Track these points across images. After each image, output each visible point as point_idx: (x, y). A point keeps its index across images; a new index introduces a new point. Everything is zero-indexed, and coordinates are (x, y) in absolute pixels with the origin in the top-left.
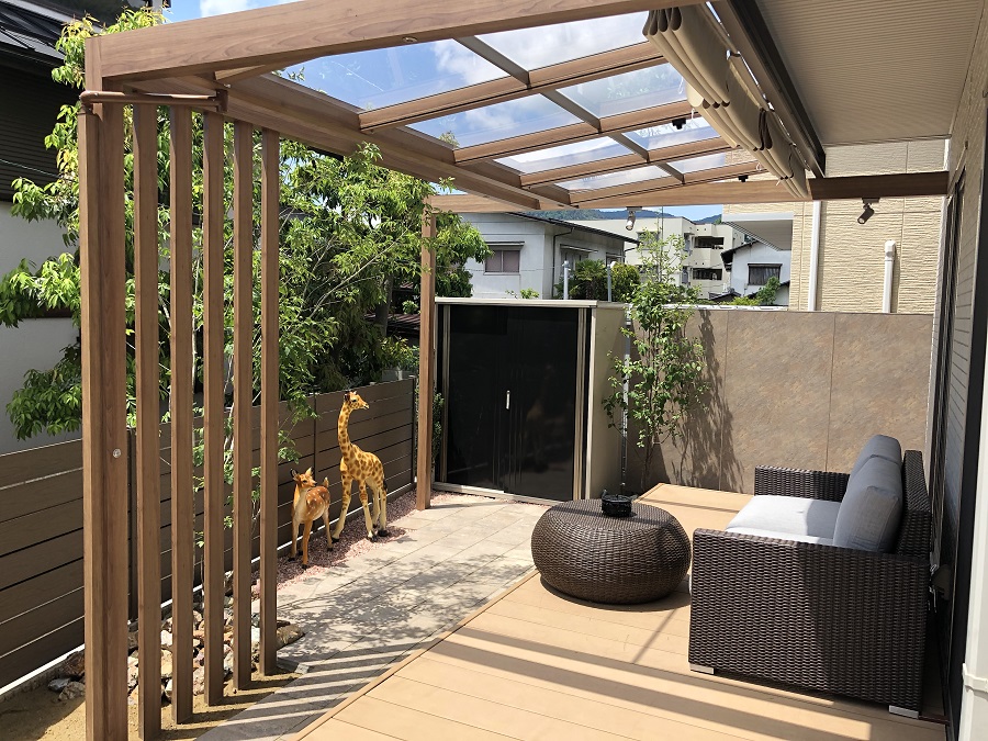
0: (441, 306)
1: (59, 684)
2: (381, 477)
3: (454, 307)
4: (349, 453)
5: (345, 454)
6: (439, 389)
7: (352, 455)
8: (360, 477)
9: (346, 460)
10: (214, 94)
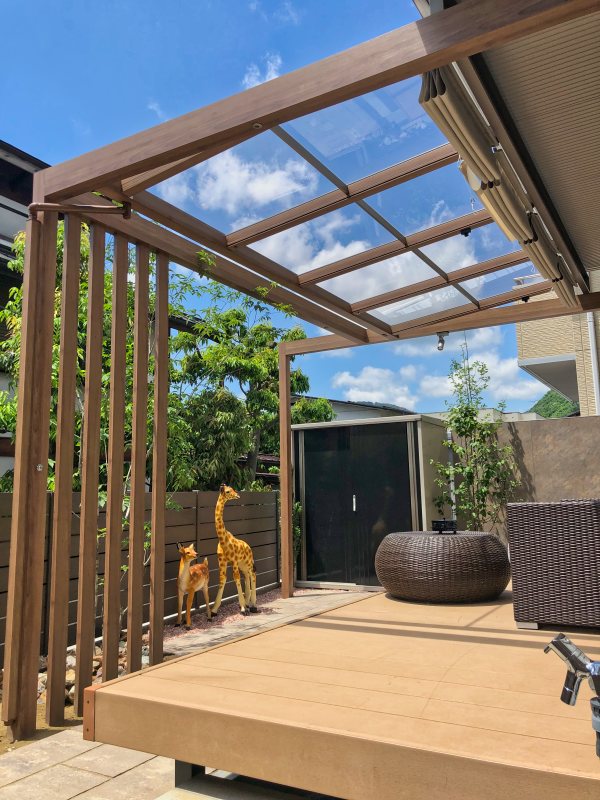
0: (296, 432)
2: (251, 561)
3: (307, 431)
4: (224, 537)
5: (221, 539)
6: (298, 499)
7: (227, 540)
8: (233, 559)
9: (222, 544)
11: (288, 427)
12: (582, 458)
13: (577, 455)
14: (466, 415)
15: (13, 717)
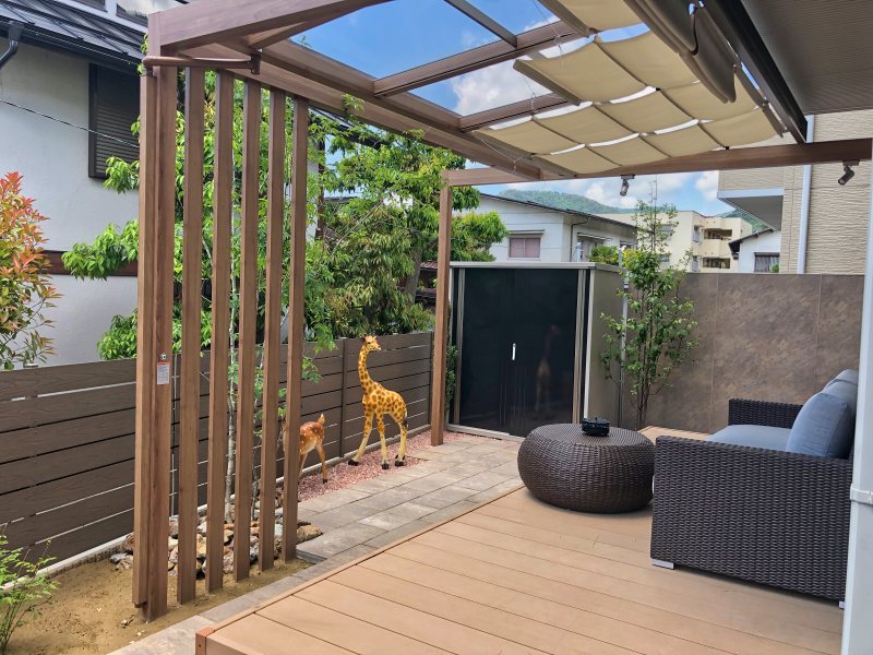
0: (456, 270)
1: (117, 557)
3: (468, 270)
5: (365, 389)
6: (454, 343)
10: (249, 58)
11: (447, 263)
12: (771, 320)
13: (766, 316)
14: (646, 266)
15: (143, 600)
